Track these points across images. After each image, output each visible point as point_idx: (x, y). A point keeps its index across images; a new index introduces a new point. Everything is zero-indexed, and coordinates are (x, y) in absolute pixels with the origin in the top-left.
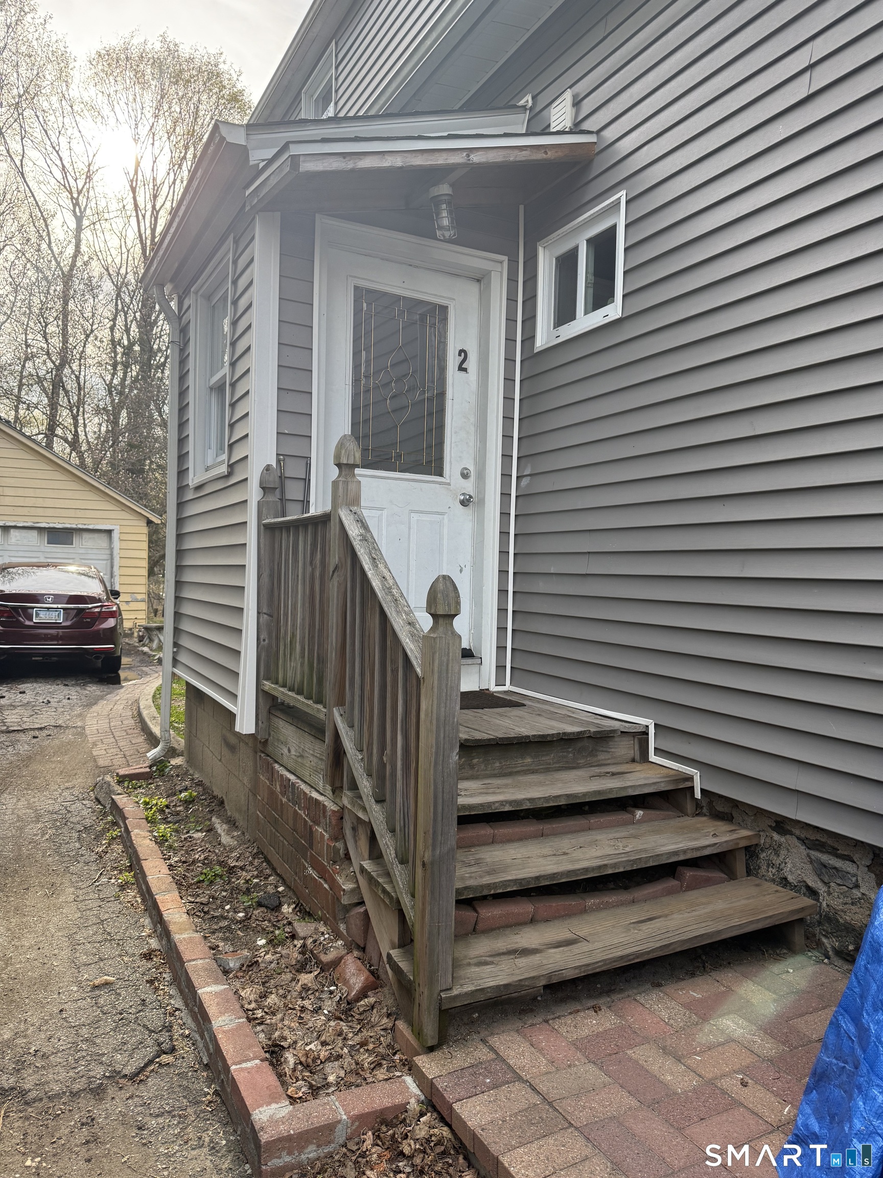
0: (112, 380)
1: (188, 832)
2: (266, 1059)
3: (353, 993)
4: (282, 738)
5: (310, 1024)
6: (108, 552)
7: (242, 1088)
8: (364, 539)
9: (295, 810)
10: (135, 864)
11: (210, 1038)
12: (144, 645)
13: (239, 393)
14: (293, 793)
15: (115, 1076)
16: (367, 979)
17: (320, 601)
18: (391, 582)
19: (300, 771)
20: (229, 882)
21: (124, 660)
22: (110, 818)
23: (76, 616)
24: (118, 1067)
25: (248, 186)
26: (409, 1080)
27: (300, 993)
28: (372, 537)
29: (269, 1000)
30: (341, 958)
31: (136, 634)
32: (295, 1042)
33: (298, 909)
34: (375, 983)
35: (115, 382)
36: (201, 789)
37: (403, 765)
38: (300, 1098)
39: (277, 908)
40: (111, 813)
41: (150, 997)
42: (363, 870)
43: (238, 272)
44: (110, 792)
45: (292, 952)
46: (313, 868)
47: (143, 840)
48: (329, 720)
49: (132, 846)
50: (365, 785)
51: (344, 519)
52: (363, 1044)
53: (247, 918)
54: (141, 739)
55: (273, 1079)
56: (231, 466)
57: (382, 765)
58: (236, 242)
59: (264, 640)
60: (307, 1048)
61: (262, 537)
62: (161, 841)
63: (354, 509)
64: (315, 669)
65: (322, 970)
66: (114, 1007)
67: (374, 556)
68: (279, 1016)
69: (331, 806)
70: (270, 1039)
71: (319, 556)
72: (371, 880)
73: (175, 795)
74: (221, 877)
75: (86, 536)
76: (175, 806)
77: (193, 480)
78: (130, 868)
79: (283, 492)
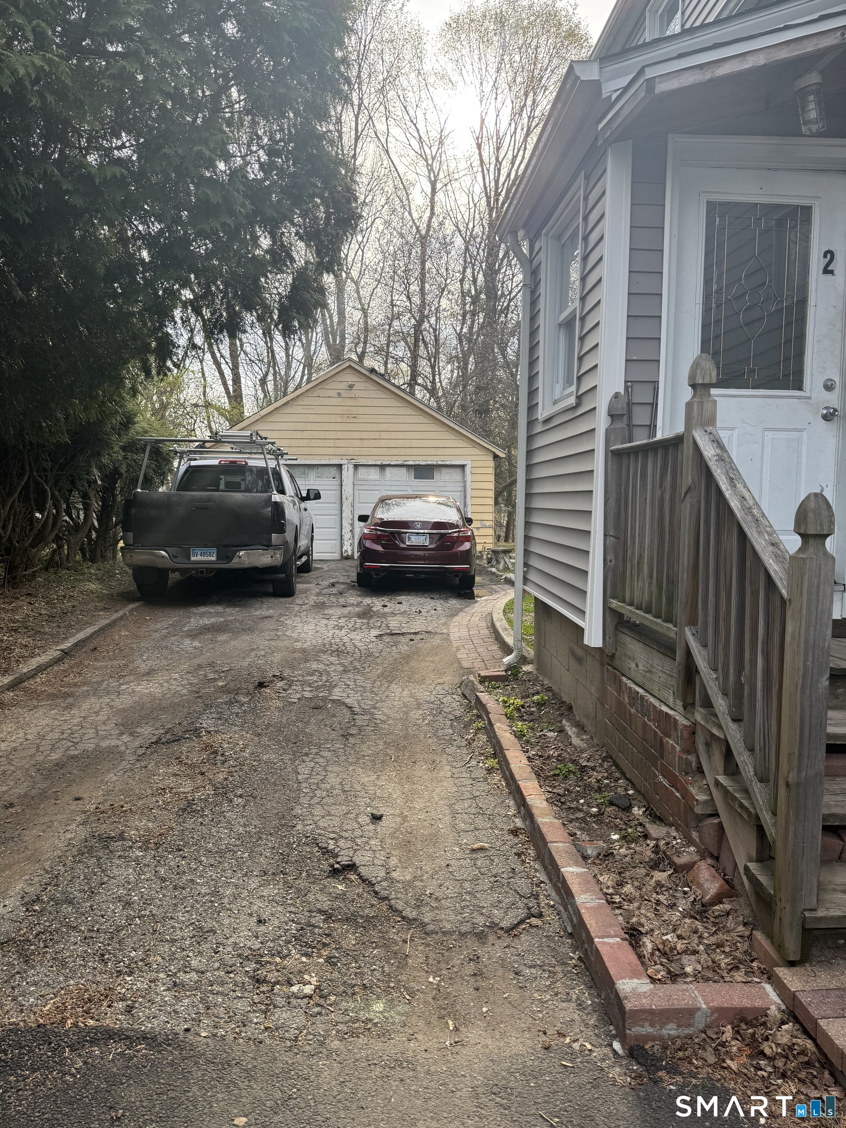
0: (462, 328)
1: (542, 731)
2: (626, 940)
3: (708, 897)
4: (628, 653)
5: (666, 917)
6: (462, 484)
7: (605, 959)
8: (721, 459)
9: (644, 722)
10: (498, 752)
11: (574, 911)
12: (492, 566)
13: (589, 325)
14: (642, 705)
15: (493, 926)
16: (721, 886)
17: (670, 523)
18: (751, 502)
19: (648, 685)
20: (582, 779)
21: (478, 579)
22: (475, 711)
23: (439, 539)
24: (497, 921)
25: (599, 121)
26: (768, 988)
27: (655, 888)
28: (729, 457)
29: (625, 889)
30: (694, 863)
31: (485, 557)
32: (652, 930)
33: (648, 812)
34: (730, 891)
35: (465, 330)
36: (550, 694)
37: (763, 686)
38: (659, 980)
39: (628, 809)
40: (476, 708)
41: (519, 868)
42: (717, 783)
43: (590, 206)
44: (474, 690)
45: (646, 851)
46: (664, 777)
47: (504, 732)
48: (680, 638)
49: (495, 736)
50: (721, 704)
51: (698, 440)
52: (719, 945)
53: (601, 814)
54: (495, 647)
55: (633, 958)
56: (579, 398)
57: (740, 686)
58: (587, 178)
59: (611, 561)
60: (664, 938)
61: (609, 463)
62: (519, 735)
63: (709, 429)
64: (664, 590)
65: (676, 871)
66: (489, 870)
67: (732, 475)
68: (636, 904)
69: (682, 721)
70: (628, 923)
71: (669, 478)
72: (726, 792)
73: (528, 697)
74: (574, 773)
75: (444, 471)
76: (529, 707)
77: (542, 413)
78: (495, 756)
79: (630, 418)
